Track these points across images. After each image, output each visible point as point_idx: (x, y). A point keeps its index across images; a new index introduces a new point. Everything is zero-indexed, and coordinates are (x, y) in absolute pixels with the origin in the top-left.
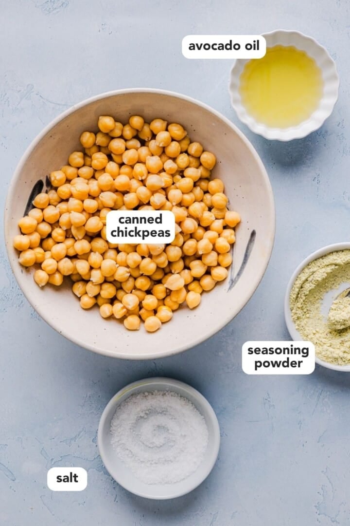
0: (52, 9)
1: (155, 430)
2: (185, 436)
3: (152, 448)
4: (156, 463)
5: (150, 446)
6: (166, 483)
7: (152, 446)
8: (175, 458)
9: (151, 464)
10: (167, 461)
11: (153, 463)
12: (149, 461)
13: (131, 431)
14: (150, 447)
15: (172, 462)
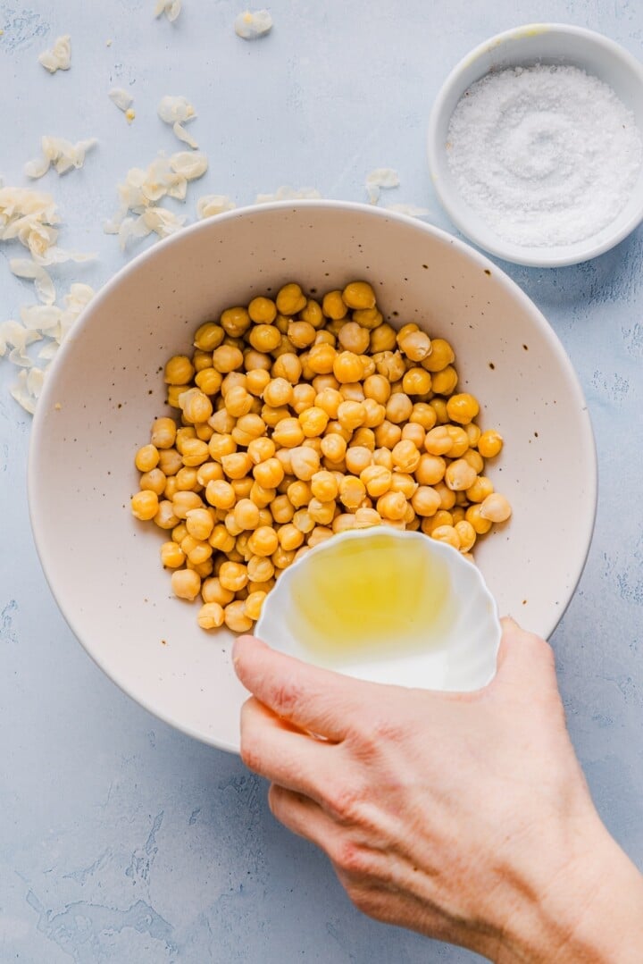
0: (17, 40)
1: (533, 143)
2: (594, 153)
3: (528, 179)
4: (533, 209)
5: (524, 175)
6: (557, 245)
7: (527, 176)
8: (573, 198)
9: (526, 211)
10: (556, 206)
11: (528, 208)
12: (522, 205)
13: (488, 145)
14: (523, 178)
15: (566, 206)
